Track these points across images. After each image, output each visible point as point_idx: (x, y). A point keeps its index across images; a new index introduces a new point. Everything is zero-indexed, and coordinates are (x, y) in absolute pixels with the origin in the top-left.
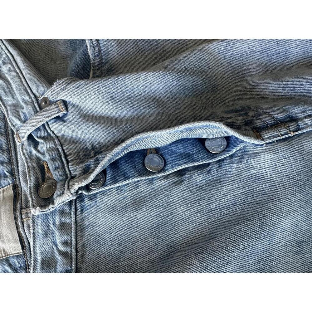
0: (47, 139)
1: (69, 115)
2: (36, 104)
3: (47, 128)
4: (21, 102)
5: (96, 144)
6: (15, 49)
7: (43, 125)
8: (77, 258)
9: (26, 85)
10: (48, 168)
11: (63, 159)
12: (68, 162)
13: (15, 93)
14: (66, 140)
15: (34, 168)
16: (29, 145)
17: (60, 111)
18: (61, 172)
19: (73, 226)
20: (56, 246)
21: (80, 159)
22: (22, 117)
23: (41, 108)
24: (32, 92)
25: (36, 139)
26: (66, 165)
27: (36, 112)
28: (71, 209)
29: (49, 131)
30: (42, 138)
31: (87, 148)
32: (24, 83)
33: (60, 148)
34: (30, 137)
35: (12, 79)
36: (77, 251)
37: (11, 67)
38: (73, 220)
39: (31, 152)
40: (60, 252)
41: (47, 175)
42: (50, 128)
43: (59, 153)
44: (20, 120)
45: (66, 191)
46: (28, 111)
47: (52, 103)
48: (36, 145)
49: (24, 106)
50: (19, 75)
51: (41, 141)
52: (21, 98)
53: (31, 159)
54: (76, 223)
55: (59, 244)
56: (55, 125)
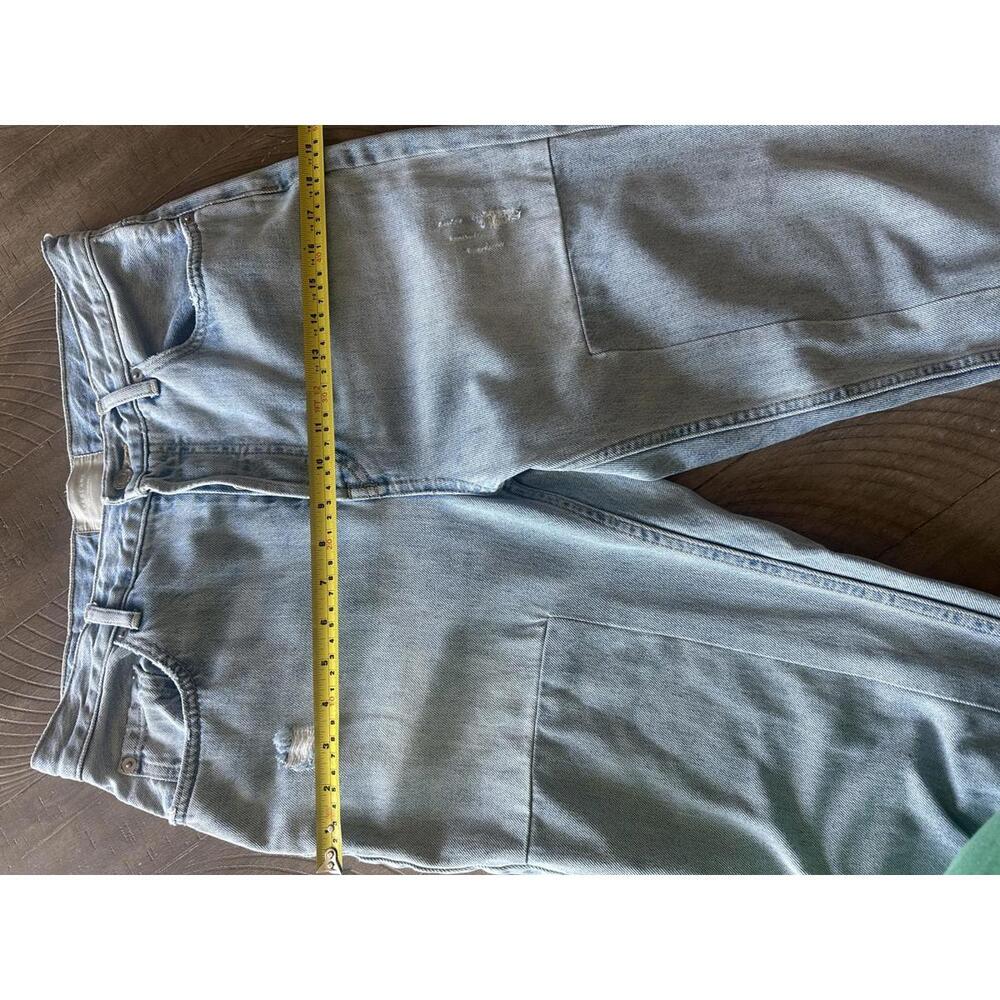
0: (132, 419)
1: (161, 398)
2: (126, 374)
3: (135, 407)
4: (109, 364)
5: (184, 438)
6: (114, 288)
7: (132, 402)
8: (139, 561)
9: (119, 344)
10: (128, 454)
11: (145, 447)
12: (149, 453)
13: (102, 344)
14: (153, 425)
15: (112, 449)
16: (111, 420)
17: (151, 392)
18: (138, 464)
19: (142, 524)
20: (121, 543)
21: (163, 452)
22: (107, 382)
23: (132, 382)
24: (125, 357)
25: (121, 415)
26: (145, 456)
27: (126, 385)
28: (144, 505)
29: (136, 410)
30: (126, 416)
31: (173, 441)
32: (118, 340)
33: (144, 434)
34: (114, 411)
35: (103, 327)
36: (140, 553)
37: (104, 310)
38: (143, 518)
39: (112, 429)
40: (123, 550)
41: (126, 461)
42: (138, 408)
43: (142, 440)
44: (105, 385)
45: (136, 489)
46: (115, 379)
47: (145, 379)
48: (119, 422)
49: (112, 370)
50: (112, 327)
51: (125, 419)
52: (110, 358)
53: (111, 437)
54: (146, 522)
55: (124, 542)
56: (144, 405)
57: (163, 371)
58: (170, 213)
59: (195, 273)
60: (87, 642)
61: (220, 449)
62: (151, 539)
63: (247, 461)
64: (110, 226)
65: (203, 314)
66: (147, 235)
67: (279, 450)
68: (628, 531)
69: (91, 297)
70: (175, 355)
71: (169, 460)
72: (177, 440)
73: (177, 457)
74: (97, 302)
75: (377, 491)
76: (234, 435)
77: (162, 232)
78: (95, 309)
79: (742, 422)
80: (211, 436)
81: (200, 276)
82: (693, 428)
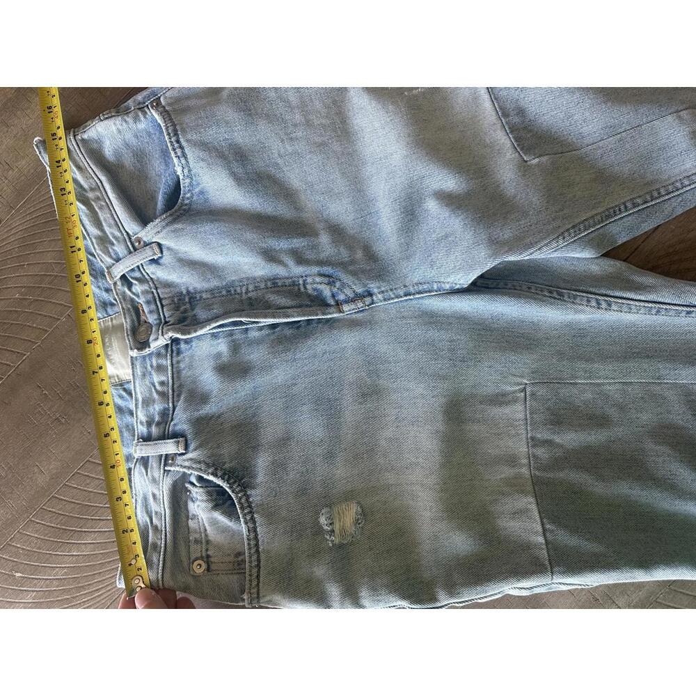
0: (141, 280)
1: (164, 258)
2: (129, 244)
3: (142, 270)
4: (111, 238)
5: (191, 289)
7: (138, 267)
8: (173, 397)
9: (117, 219)
10: (143, 311)
11: (158, 302)
12: (162, 306)
13: (102, 224)
14: (161, 283)
15: (129, 309)
16: (123, 285)
17: (155, 254)
18: (156, 316)
19: (170, 368)
20: (154, 386)
21: (175, 303)
22: (112, 254)
23: (135, 249)
24: (124, 229)
25: (130, 279)
26: (160, 309)
27: (130, 252)
28: (167, 351)
29: (143, 272)
30: (136, 279)
31: (182, 292)
32: (116, 217)
33: (154, 291)
34: (123, 277)
35: (100, 208)
36: (173, 391)
37: (99, 194)
38: (169, 362)
39: (124, 292)
40: (157, 391)
41: (143, 318)
42: (144, 269)
43: (154, 297)
44: (110, 257)
45: (160, 337)
46: (120, 249)
47: (146, 245)
48: (130, 285)
49: (115, 242)
50: (109, 206)
51: (136, 282)
52: (112, 233)
53: (125, 300)
54: (172, 365)
55: (157, 384)
56: (150, 267)
57: (161, 235)
58: (139, 103)
59: (176, 145)
60: (140, 473)
61: (224, 293)
62: (179, 378)
63: (250, 298)
64: (89, 122)
65: (188, 181)
66: (124, 124)
67: (275, 284)
68: (585, 303)
69: (86, 186)
70: (171, 218)
71: (182, 308)
72: (184, 292)
73: (188, 306)
74: (92, 189)
75: (364, 303)
76: (234, 278)
77: (136, 119)
78: (91, 195)
79: (657, 198)
80: (215, 283)
81: (181, 147)
82: (622, 207)
